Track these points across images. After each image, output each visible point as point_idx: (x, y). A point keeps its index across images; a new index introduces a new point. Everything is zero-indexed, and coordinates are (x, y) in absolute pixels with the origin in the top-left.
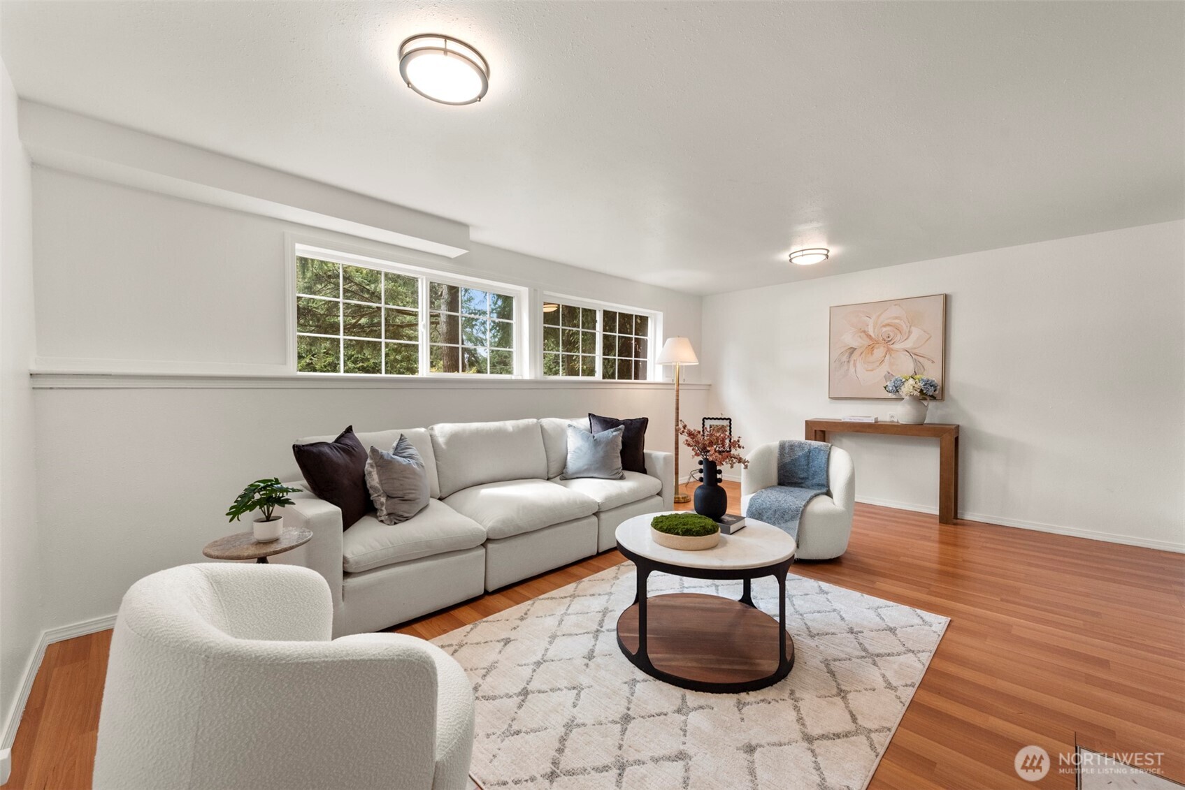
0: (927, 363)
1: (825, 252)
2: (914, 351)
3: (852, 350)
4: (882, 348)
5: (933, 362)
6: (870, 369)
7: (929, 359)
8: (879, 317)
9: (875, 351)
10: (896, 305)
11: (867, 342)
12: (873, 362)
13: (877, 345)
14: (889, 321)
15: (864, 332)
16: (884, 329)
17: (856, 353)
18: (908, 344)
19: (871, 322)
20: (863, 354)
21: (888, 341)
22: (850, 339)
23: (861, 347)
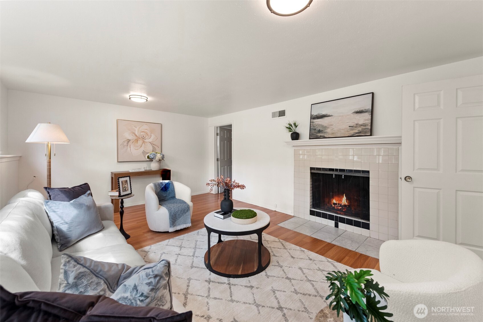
0: (156, 148)
1: (146, 99)
2: (153, 143)
3: (129, 141)
4: (141, 141)
5: (158, 147)
6: (136, 149)
7: (157, 146)
8: (140, 128)
9: (139, 142)
10: (146, 124)
11: (135, 138)
12: (138, 146)
13: (139, 140)
14: (144, 130)
15: (134, 133)
16: (142, 133)
17: (131, 142)
18: (150, 140)
19: (137, 129)
20: (134, 142)
21: (143, 138)
22: (128, 136)
23: (133, 140)
